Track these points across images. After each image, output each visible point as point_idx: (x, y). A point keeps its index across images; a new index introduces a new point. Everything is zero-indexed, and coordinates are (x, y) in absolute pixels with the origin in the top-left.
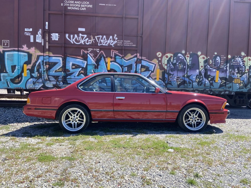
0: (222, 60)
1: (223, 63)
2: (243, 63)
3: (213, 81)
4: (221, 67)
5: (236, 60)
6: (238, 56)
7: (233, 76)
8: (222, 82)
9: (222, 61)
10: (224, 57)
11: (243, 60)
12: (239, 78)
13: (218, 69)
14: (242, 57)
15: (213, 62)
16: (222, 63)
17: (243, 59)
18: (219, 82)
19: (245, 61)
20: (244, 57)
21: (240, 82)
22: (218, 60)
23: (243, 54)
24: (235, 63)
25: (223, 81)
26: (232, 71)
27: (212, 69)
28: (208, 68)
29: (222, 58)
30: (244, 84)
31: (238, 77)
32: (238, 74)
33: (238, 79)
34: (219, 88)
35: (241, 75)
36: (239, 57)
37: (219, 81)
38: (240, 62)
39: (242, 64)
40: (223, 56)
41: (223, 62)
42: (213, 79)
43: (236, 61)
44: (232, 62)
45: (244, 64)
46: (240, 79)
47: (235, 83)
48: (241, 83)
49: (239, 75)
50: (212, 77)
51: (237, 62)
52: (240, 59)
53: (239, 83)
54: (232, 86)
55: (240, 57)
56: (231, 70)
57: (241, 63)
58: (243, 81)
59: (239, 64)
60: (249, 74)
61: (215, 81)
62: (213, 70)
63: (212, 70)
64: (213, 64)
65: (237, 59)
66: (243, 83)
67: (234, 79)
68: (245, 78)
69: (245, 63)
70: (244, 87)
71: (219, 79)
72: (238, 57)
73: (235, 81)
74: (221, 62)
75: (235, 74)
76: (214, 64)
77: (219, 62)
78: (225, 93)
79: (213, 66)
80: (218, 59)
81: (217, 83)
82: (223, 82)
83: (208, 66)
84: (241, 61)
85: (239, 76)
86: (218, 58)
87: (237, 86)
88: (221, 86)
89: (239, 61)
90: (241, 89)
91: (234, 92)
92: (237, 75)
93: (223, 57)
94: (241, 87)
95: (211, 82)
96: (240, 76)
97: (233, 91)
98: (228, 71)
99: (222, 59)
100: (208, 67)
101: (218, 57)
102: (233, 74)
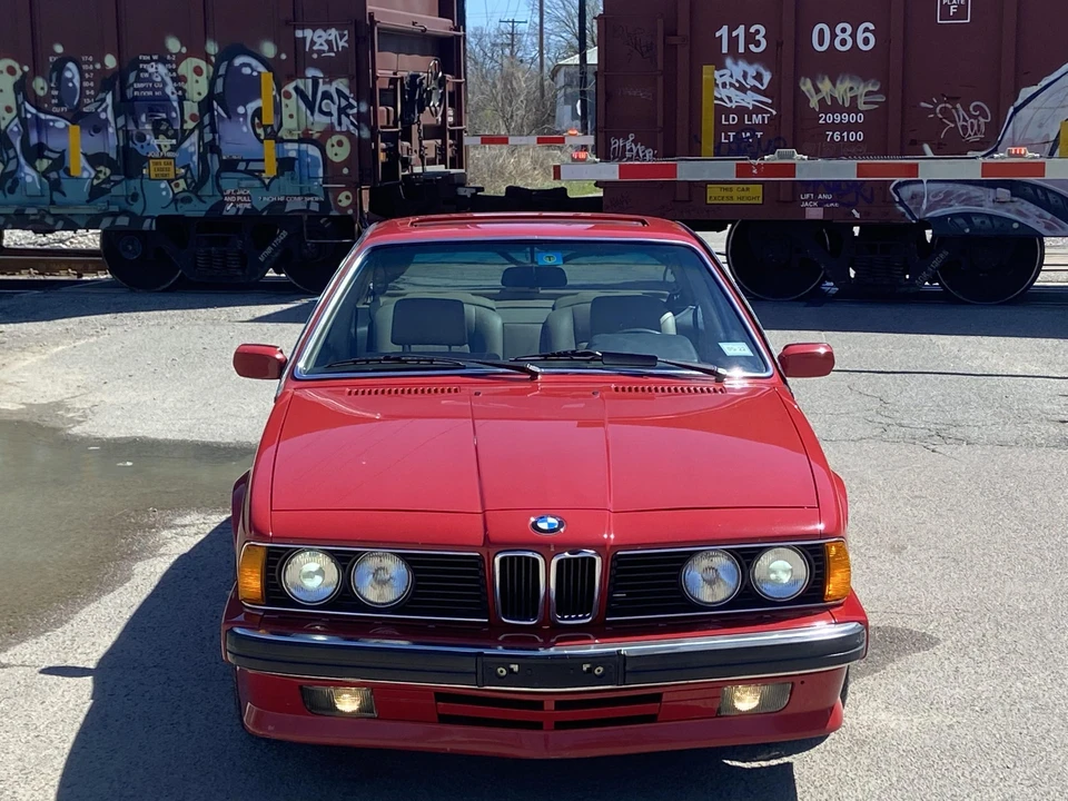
0: (87, 76)
1: (92, 92)
2: (178, 89)
3: (61, 172)
4: (85, 110)
5: (146, 75)
6: (155, 57)
7: (142, 147)
8: (97, 177)
9: (89, 80)
10: (93, 63)
11: (174, 74)
12: (169, 154)
13: (76, 116)
14: (171, 62)
15: (50, 88)
16: (88, 93)
17: (176, 70)
18: (85, 175)
19: (183, 79)
20: (180, 58)
21: (176, 175)
22: (71, 80)
23: (174, 45)
24: (145, 89)
25: (102, 168)
26: (125, 125)
27: (51, 120)
28: (29, 116)
29: (85, 67)
30: (189, 181)
31: (164, 150)
32: (161, 137)
33: (163, 157)
34: (88, 202)
35: (174, 142)
36: (156, 61)
37: (84, 169)
38: (164, 83)
39: (173, 93)
40: (91, 59)
41: (92, 84)
42: (60, 162)
43: (150, 79)
44: (132, 85)
45: (184, 91)
46: (174, 158)
47: (153, 176)
48: (177, 177)
49: (166, 142)
50: (56, 156)
51: (154, 82)
52: (162, 69)
53: (172, 176)
54: (141, 194)
55: (163, 61)
56: (121, 121)
57: (170, 89)
58: (187, 167)
59: (163, 90)
60: (201, 137)
61: (67, 171)
62: (53, 121)
63: (51, 124)
64: (53, 97)
65: (152, 70)
66: (189, 175)
67: (147, 159)
68: (192, 154)
69: (185, 87)
70: (192, 196)
71: (83, 162)
72: (152, 60)
73: (151, 170)
74: (86, 84)
75: (148, 137)
76: (58, 97)
77: (78, 85)
78: (113, 222)
79: (57, 105)
80: (71, 71)
81: (77, 178)
82: (102, 176)
83: (28, 106)
84: (168, 80)
85: (169, 148)
86: (69, 69)
87: (164, 189)
88: (96, 192)
89: (159, 79)
90: (179, 205)
91: (152, 217)
92: (156, 142)
93: (88, 63)
94: (179, 197)
95: (53, 175)
96: (174, 148)
97: (145, 214)
98: (113, 124)
99: (89, 72)
100: (27, 111)
101: (70, 65)
102: (142, 138)
